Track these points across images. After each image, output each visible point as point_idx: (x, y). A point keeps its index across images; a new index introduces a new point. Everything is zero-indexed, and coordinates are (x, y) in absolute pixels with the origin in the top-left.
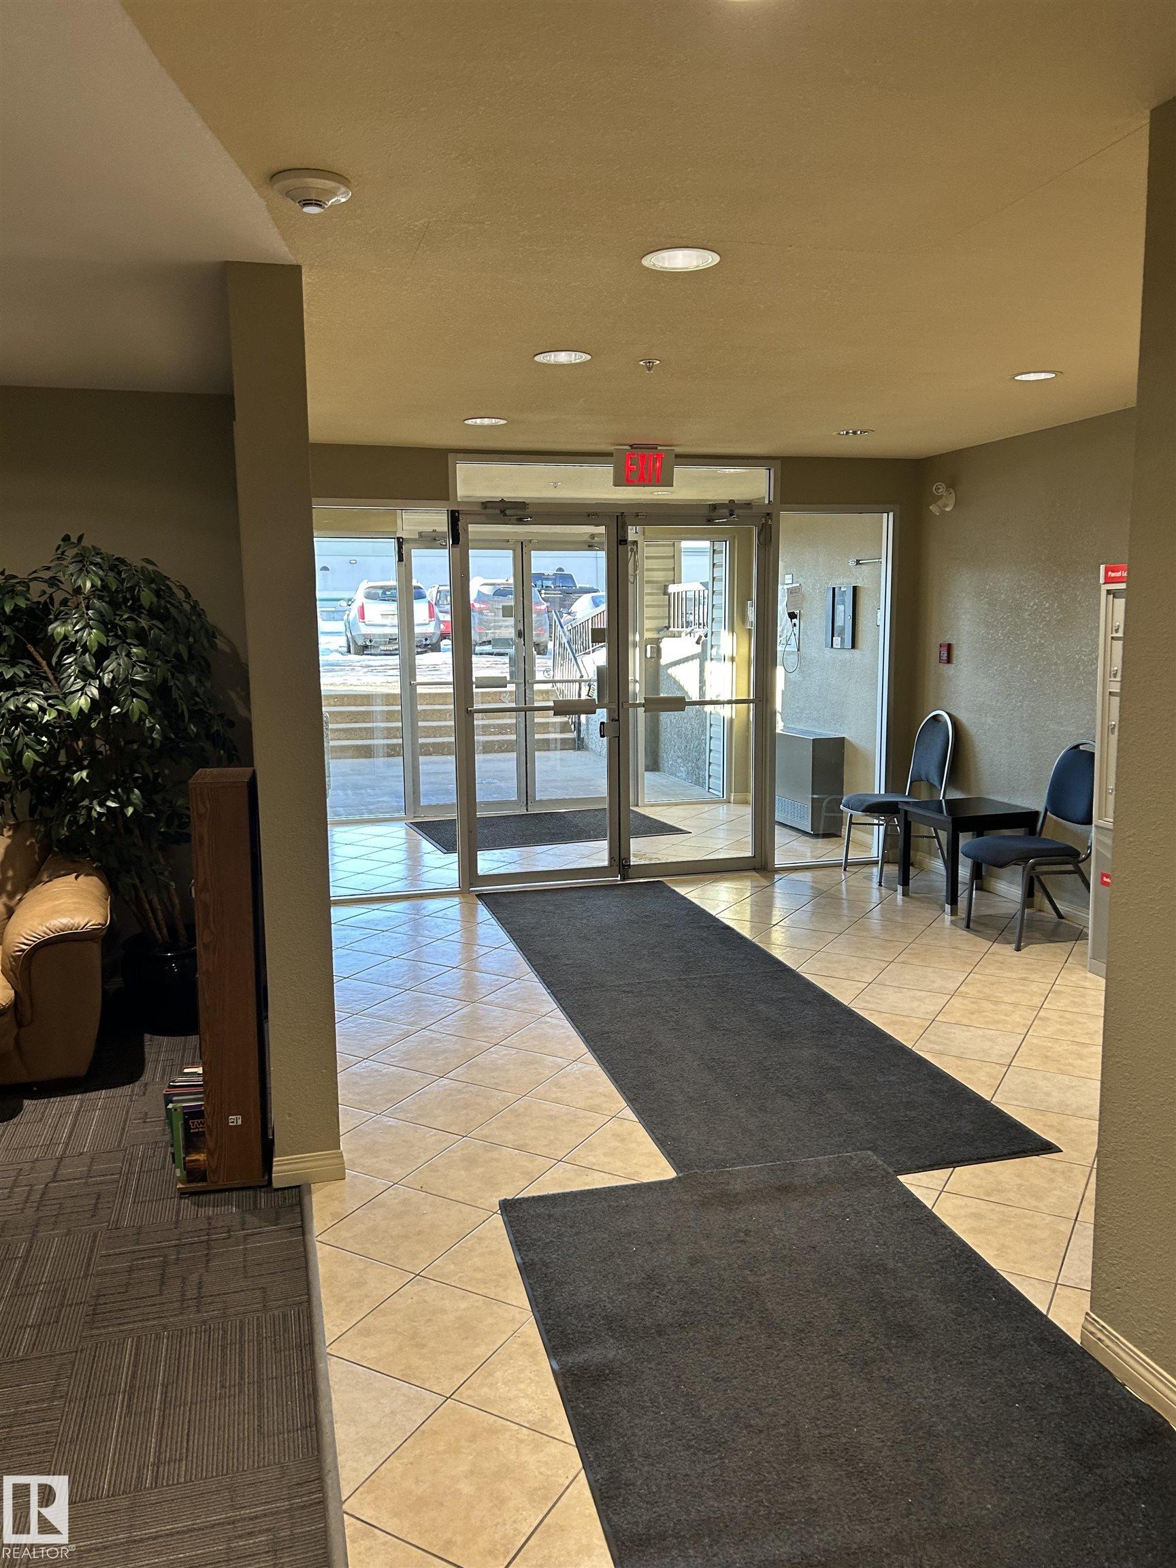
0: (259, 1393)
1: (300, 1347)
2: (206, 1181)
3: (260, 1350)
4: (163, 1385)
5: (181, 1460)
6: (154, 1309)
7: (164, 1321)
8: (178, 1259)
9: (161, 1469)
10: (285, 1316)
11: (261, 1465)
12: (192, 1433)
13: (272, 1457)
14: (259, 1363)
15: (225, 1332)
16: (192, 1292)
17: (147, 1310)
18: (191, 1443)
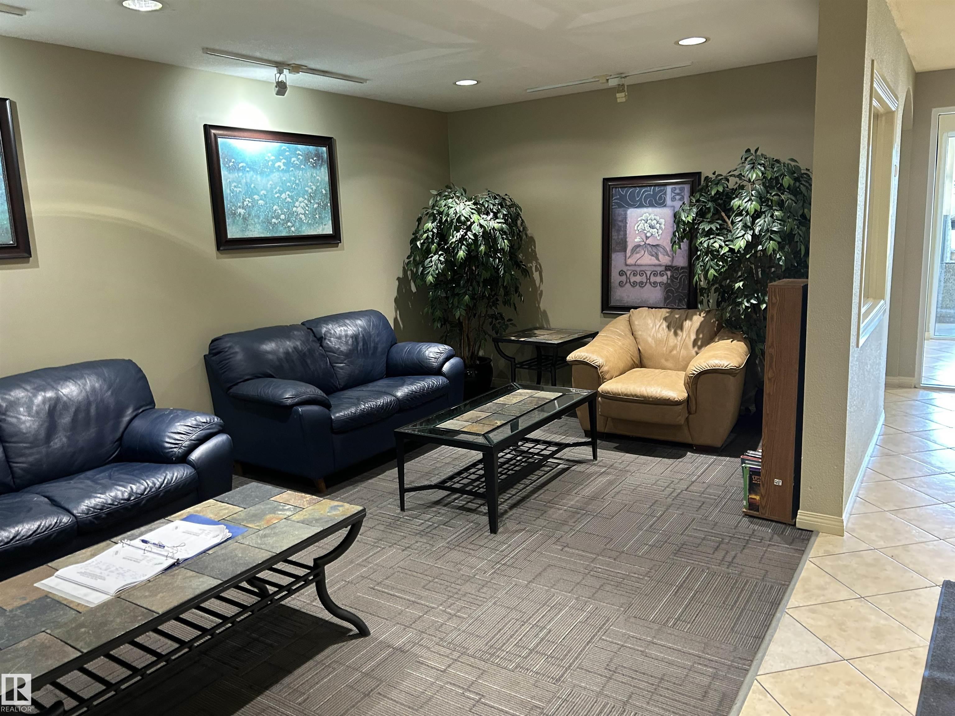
0: (740, 613)
1: (772, 603)
2: (758, 511)
3: (751, 596)
4: (696, 591)
5: (689, 623)
6: (707, 559)
7: (708, 565)
8: (729, 542)
9: (678, 622)
10: (772, 587)
11: (726, 642)
12: (699, 615)
13: (733, 641)
14: (748, 601)
15: (737, 581)
16: (729, 559)
17: (703, 558)
18: (697, 618)
